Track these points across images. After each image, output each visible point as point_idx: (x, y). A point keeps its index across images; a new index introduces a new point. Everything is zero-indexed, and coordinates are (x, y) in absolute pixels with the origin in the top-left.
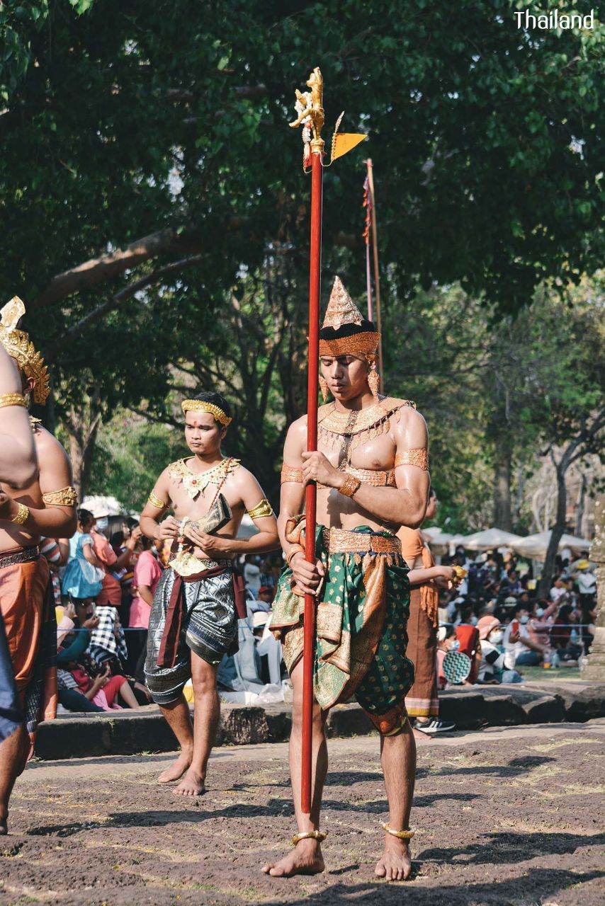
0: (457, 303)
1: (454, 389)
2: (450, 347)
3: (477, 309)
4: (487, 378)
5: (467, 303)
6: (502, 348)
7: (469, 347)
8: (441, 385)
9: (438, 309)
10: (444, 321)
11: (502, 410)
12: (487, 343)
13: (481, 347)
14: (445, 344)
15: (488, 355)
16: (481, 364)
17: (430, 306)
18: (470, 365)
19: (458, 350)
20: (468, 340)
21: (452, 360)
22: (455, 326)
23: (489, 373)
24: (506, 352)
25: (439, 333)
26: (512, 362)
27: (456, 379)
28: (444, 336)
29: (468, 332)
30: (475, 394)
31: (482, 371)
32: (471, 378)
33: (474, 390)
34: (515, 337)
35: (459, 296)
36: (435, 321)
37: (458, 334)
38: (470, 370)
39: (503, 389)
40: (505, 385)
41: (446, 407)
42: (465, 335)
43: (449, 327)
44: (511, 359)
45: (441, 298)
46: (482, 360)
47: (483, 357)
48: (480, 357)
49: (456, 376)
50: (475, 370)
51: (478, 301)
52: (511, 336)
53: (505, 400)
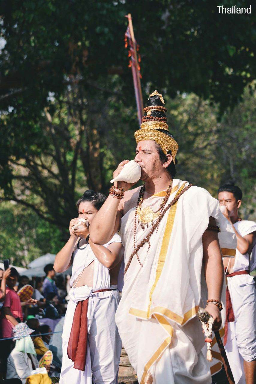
0: (193, 105)
1: (197, 160)
2: (191, 134)
3: (207, 107)
4: (217, 151)
5: (200, 104)
6: (225, 131)
7: (203, 132)
8: (187, 159)
9: (181, 109)
10: (185, 117)
11: (228, 171)
12: (214, 129)
13: (211, 132)
14: (188, 133)
15: (216, 137)
16: (213, 142)
17: (175, 108)
18: (205, 143)
19: (196, 135)
20: (202, 128)
21: (193, 142)
22: (193, 119)
23: (218, 149)
24: (227, 133)
25: (183, 126)
26: (232, 140)
27: (197, 154)
28: (186, 127)
29: (202, 123)
30: (210, 162)
31: (213, 147)
32: (207, 152)
33: (209, 160)
34: (232, 123)
35: (194, 99)
36: (180, 118)
37: (196, 124)
38: (205, 147)
39: (228, 157)
40: (229, 155)
41: (192, 173)
42: (200, 124)
43: (189, 120)
44: (231, 138)
45: (182, 102)
46: (213, 140)
47: (213, 138)
48: (211, 138)
49: (197, 152)
50: (209, 147)
51: (208, 102)
52: (230, 122)
53: (229, 165)
